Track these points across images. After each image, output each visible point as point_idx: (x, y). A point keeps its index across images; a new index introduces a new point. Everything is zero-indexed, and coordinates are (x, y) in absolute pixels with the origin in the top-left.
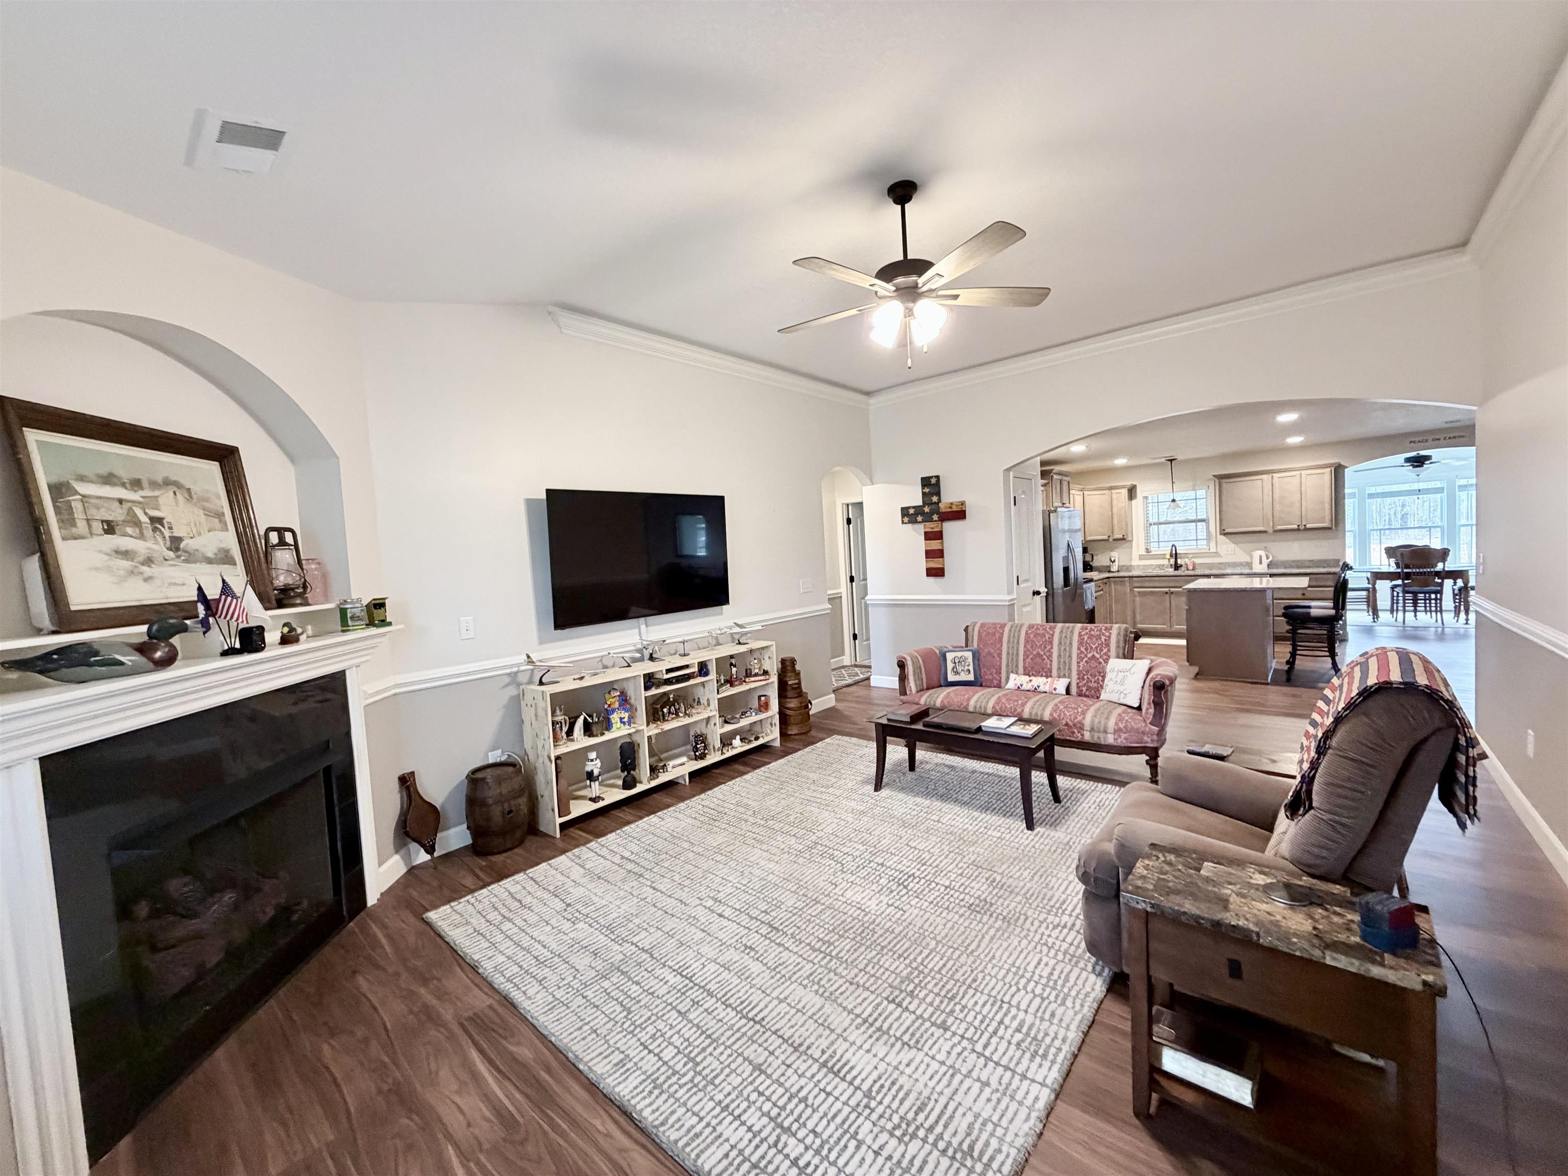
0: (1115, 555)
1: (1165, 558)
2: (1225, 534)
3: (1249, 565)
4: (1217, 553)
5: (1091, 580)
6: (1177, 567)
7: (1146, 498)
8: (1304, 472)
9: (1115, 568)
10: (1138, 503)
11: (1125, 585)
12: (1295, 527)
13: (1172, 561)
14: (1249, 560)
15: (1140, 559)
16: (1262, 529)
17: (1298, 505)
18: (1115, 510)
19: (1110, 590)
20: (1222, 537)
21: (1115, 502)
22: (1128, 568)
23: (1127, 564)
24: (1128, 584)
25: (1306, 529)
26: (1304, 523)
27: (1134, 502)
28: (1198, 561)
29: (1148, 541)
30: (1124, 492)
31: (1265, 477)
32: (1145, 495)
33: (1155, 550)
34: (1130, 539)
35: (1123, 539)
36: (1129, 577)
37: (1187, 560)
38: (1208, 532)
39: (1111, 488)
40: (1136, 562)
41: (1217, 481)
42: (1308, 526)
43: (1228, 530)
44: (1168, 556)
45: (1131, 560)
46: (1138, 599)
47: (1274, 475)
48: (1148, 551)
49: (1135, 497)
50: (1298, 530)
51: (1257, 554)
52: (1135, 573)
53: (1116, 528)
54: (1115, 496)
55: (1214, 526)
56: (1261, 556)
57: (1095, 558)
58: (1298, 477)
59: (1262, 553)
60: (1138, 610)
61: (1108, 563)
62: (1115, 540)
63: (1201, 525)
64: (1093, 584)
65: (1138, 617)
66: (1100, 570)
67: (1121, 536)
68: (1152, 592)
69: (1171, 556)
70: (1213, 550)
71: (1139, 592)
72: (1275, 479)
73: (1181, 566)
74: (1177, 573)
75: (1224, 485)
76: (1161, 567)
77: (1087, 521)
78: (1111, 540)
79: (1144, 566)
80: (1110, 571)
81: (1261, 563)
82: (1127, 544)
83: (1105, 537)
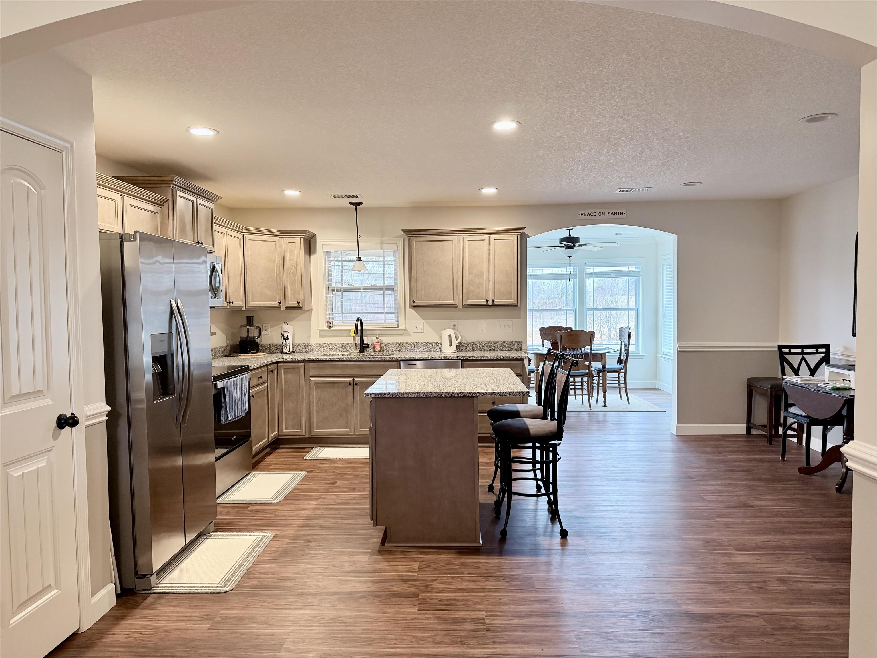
0: (289, 329)
1: (349, 336)
2: (415, 307)
3: (438, 346)
4: (405, 330)
5: (245, 369)
6: (363, 347)
7: (328, 253)
8: (493, 237)
9: (288, 347)
10: (317, 259)
11: (298, 373)
12: (484, 302)
13: (358, 339)
14: (439, 341)
15: (321, 336)
16: (451, 302)
17: (487, 275)
18: (288, 265)
19: (279, 382)
20: (411, 312)
21: (287, 255)
22: (306, 348)
23: (305, 342)
24: (302, 371)
25: (494, 305)
26: (492, 298)
27: (313, 257)
28: (386, 340)
29: (330, 311)
30: (300, 242)
31: (455, 238)
32: (326, 249)
33: (338, 325)
34: (306, 307)
35: (298, 307)
36: (304, 361)
37: (374, 338)
38: (397, 304)
39: (283, 234)
40: (315, 339)
41: (406, 239)
42: (497, 301)
43: (418, 302)
44: (352, 333)
45: (309, 337)
46: (314, 393)
47: (466, 237)
48: (330, 325)
49: (315, 252)
50: (487, 306)
51: (447, 333)
52: (314, 355)
53: (289, 292)
54: (287, 246)
55: (403, 299)
56: (450, 336)
57: (263, 333)
58: (487, 241)
59: (452, 332)
60: (315, 409)
61: (278, 340)
62: (287, 308)
63: (390, 295)
64: (246, 376)
65: (315, 420)
66: (269, 349)
67: (295, 304)
68: (333, 384)
69: (356, 333)
70: (401, 327)
71: (316, 383)
72: (465, 241)
73: (368, 346)
74: (365, 356)
75: (414, 244)
76: (344, 346)
77: (248, 279)
78: (283, 308)
79: (325, 345)
80: (282, 352)
81: (450, 345)
82: (306, 314)
83: (276, 304)
